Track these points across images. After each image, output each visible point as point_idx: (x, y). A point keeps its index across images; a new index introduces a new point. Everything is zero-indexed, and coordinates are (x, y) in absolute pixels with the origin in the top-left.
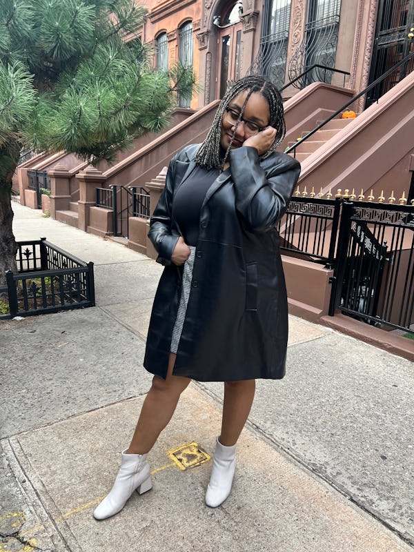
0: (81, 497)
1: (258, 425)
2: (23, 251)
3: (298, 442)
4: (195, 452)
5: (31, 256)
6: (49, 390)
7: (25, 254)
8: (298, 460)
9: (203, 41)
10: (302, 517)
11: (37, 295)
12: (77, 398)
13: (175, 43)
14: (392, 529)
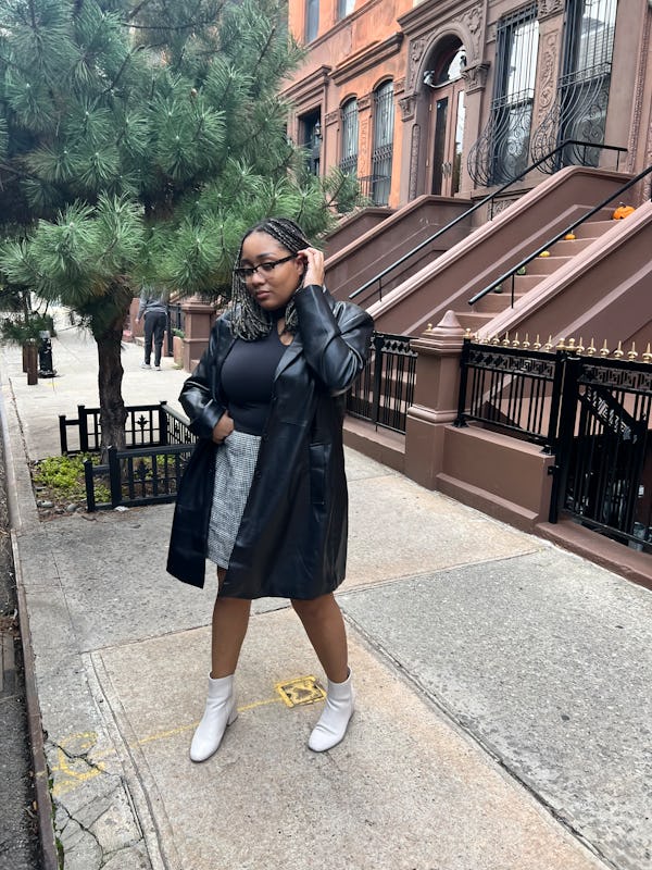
0: (162, 724)
1: (402, 662)
2: (137, 419)
3: (449, 688)
4: (310, 688)
5: (147, 426)
6: (145, 601)
7: (138, 423)
8: (444, 711)
9: (408, 109)
10: (427, 775)
11: (147, 478)
12: (178, 613)
13: (369, 112)
14: (544, 803)
